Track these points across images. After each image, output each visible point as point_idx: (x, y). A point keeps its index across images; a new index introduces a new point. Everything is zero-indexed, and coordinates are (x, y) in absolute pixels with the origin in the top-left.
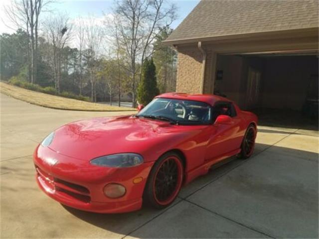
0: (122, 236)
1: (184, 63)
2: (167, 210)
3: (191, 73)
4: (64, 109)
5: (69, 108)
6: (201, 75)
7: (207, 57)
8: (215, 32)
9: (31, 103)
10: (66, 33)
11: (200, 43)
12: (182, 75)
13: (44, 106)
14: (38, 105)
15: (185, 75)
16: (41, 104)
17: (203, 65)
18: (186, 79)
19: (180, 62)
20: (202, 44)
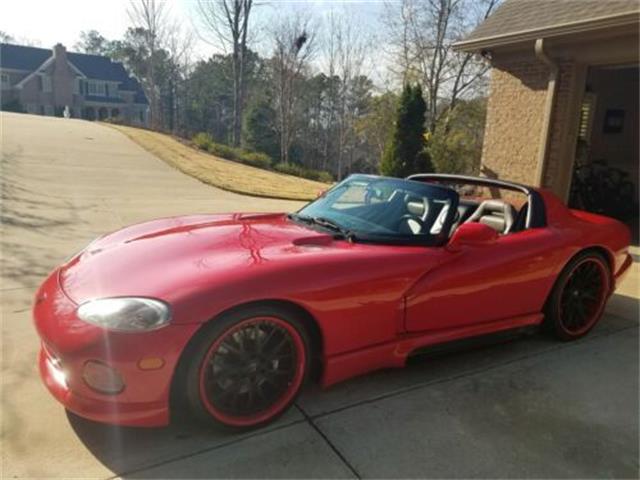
0: (111, 474)
1: (504, 90)
2: (247, 438)
3: (519, 116)
4: (257, 196)
5: (267, 194)
6: (542, 120)
7: (560, 76)
8: (583, 12)
9: (204, 182)
10: (305, 46)
11: (539, 43)
12: (498, 120)
13: (224, 189)
14: (214, 185)
15: (506, 121)
16: (221, 184)
17: (549, 94)
18: (506, 130)
19: (495, 90)
20: (544, 43)
